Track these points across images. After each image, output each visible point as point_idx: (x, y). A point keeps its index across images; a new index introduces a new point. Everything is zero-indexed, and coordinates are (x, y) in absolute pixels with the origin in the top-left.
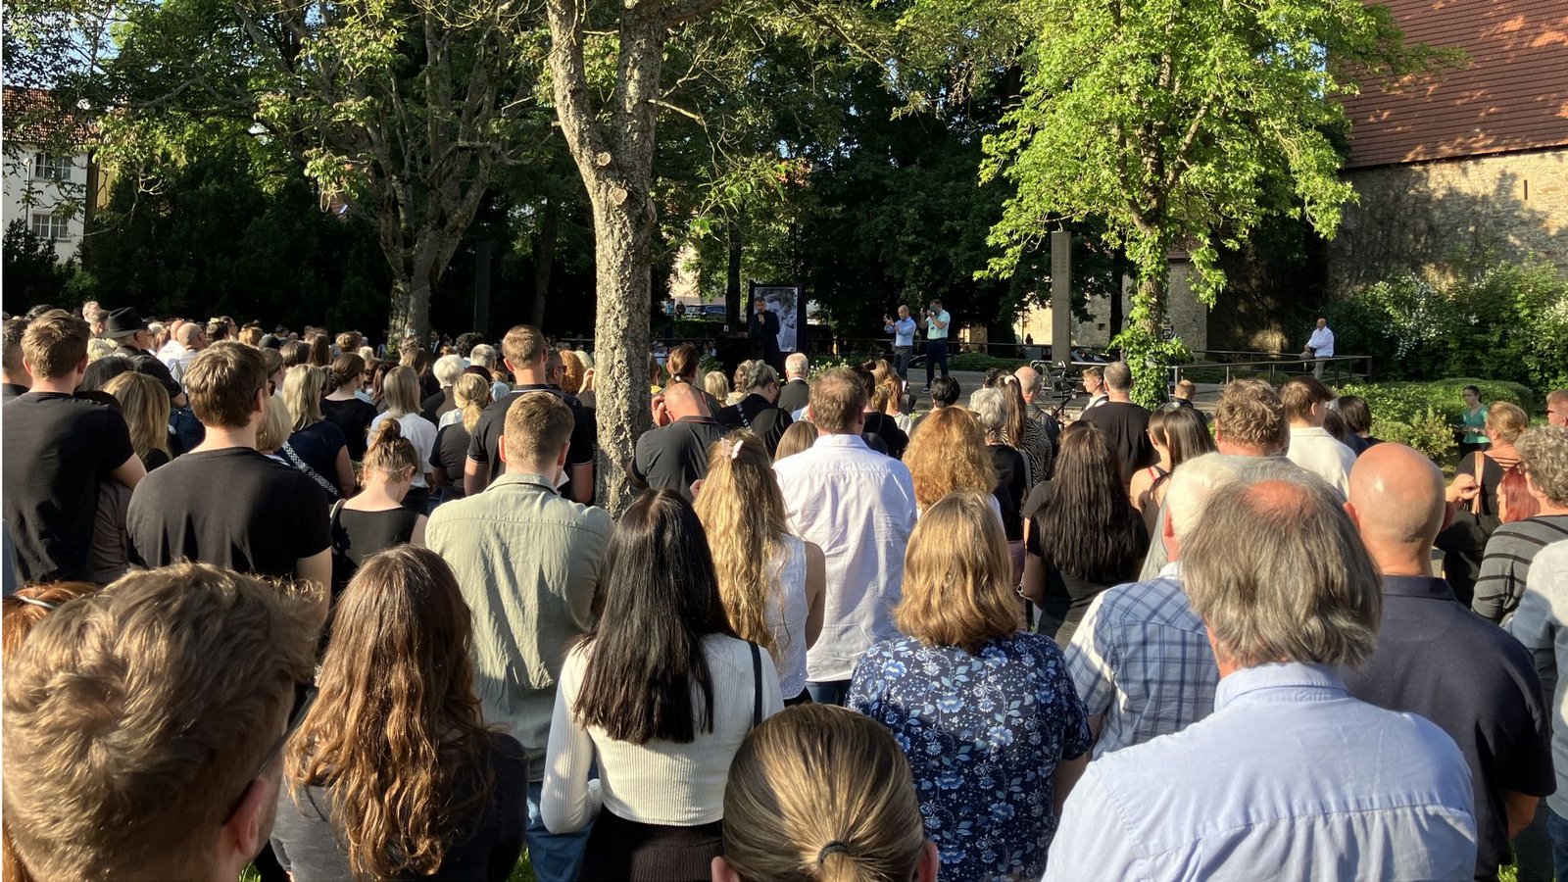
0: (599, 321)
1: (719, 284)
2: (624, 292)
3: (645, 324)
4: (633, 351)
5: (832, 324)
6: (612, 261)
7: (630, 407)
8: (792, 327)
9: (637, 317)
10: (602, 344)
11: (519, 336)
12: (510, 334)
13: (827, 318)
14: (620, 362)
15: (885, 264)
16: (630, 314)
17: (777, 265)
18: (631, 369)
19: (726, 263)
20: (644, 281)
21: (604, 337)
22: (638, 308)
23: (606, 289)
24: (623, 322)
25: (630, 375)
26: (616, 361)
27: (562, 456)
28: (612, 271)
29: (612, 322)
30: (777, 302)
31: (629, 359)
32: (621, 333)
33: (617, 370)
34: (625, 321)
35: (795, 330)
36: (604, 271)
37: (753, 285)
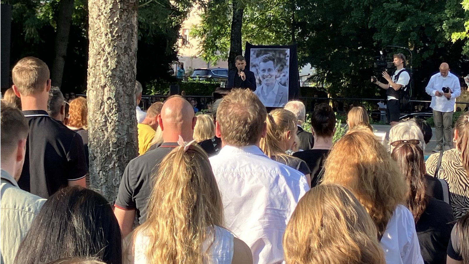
0: (91, 62)
1: (222, 49)
2: (113, 36)
3: (131, 65)
4: (121, 89)
5: (327, 86)
6: (102, 8)
7: (118, 139)
8: (284, 85)
9: (125, 59)
10: (93, 82)
11: (25, 66)
12: (19, 65)
13: (322, 81)
14: (109, 98)
15: (374, 30)
16: (118, 56)
17: (277, 32)
18: (119, 105)
19: (229, 30)
20: (132, 26)
21: (95, 76)
22: (125, 51)
23: (97, 34)
24: (112, 63)
25: (118, 111)
26: (105, 98)
27: (19, 152)
28: (102, 17)
29: (102, 63)
30: (271, 62)
31: (117, 97)
32: (110, 73)
33: (106, 106)
34: (114, 62)
35: (287, 88)
36: (95, 17)
37: (249, 46)
